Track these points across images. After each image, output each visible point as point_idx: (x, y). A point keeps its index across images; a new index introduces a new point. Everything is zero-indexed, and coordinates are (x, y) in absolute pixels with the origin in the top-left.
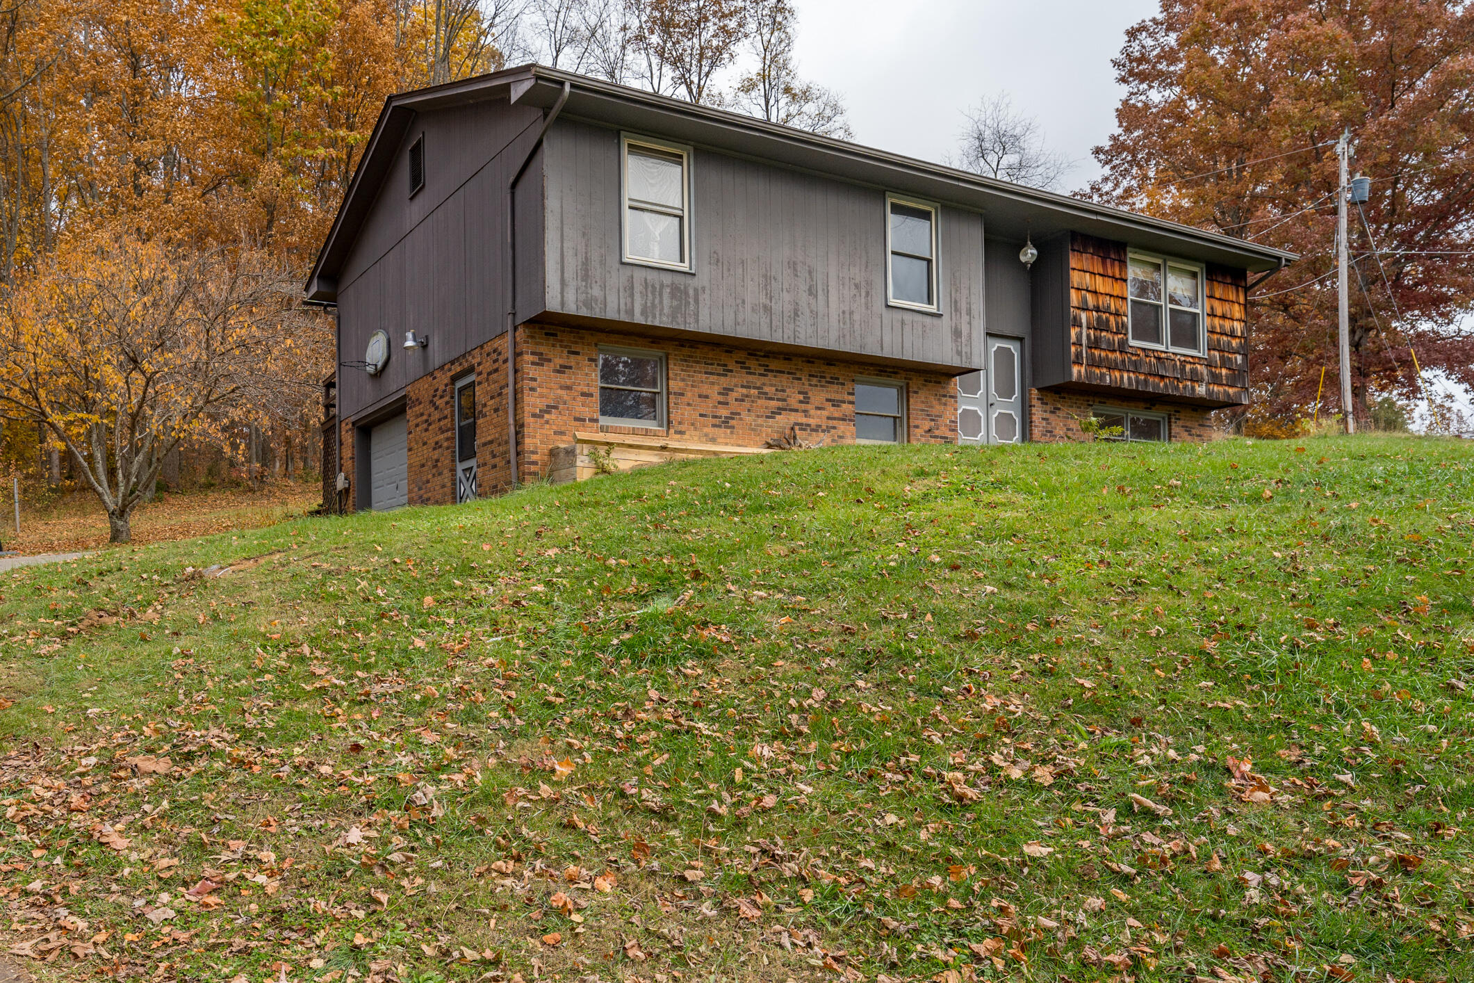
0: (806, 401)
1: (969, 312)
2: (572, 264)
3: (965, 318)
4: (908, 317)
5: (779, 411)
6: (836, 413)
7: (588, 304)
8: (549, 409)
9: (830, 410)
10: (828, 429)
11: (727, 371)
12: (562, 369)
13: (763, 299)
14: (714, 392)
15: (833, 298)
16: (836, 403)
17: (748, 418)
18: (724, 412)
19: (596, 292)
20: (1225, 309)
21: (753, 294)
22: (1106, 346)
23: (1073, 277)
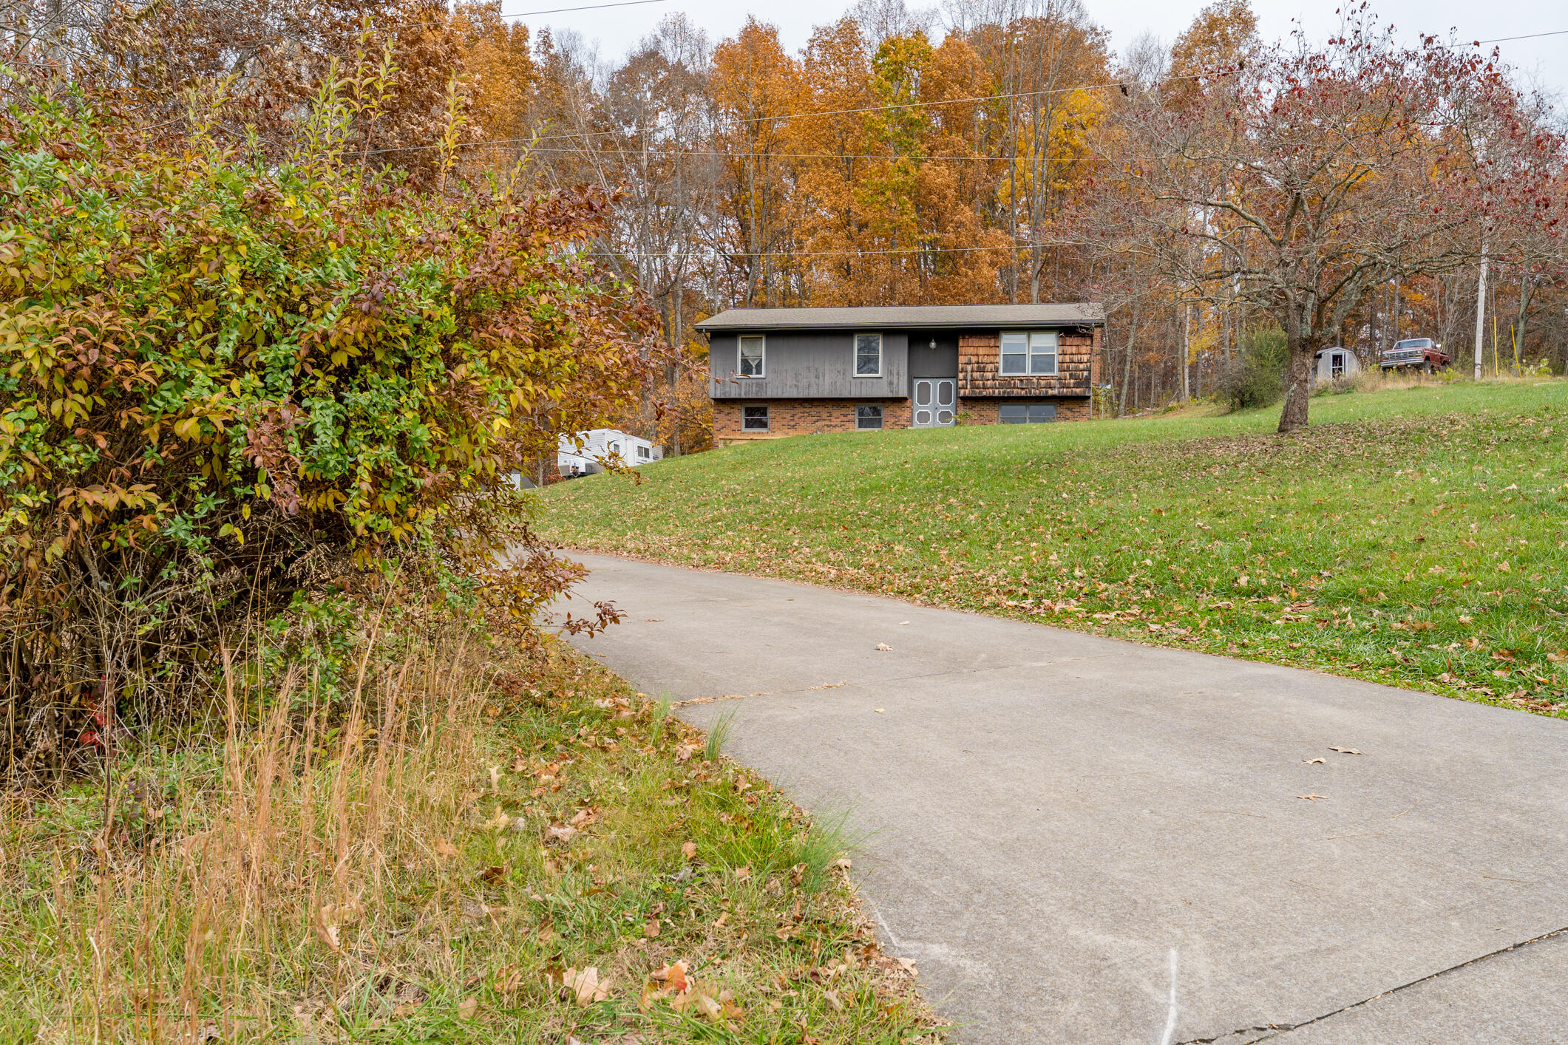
0: (831, 416)
1: (898, 374)
2: (719, 382)
3: (896, 376)
4: (863, 381)
5: (818, 421)
6: (845, 419)
7: (724, 394)
8: (723, 428)
9: (842, 418)
10: (841, 426)
11: (794, 408)
12: (728, 414)
13: (795, 383)
14: (788, 416)
15: (827, 377)
16: (845, 416)
17: (803, 425)
18: (792, 423)
19: (728, 390)
20: (1074, 350)
21: (790, 381)
22: (983, 379)
23: (962, 350)
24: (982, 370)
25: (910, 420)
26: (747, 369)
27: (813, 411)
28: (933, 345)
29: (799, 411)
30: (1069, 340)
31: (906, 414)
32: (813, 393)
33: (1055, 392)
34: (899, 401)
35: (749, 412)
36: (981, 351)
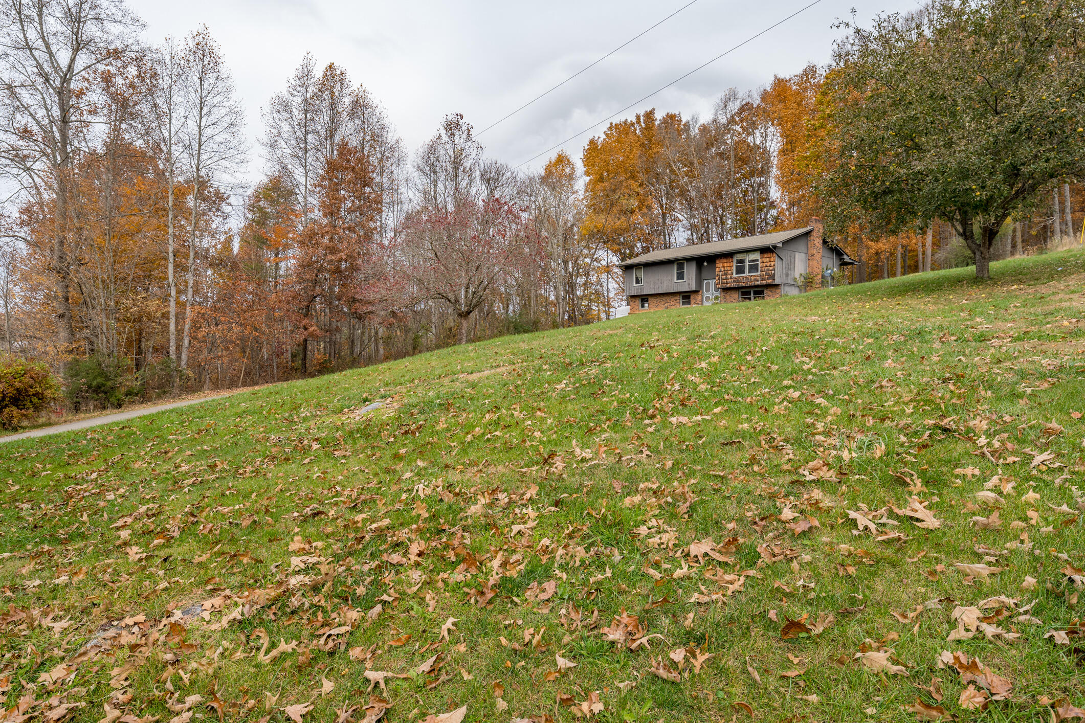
0: (670, 301)
1: (692, 279)
4: (681, 284)
5: (665, 303)
6: (676, 302)
10: (675, 305)
15: (665, 283)
17: (661, 305)
20: (767, 260)
21: (652, 286)
22: (727, 279)
23: (717, 265)
24: (726, 274)
25: (702, 300)
26: (638, 281)
27: (664, 298)
28: (705, 264)
29: (659, 299)
30: (766, 255)
31: (699, 298)
32: (660, 292)
33: (759, 283)
34: (696, 292)
36: (726, 265)
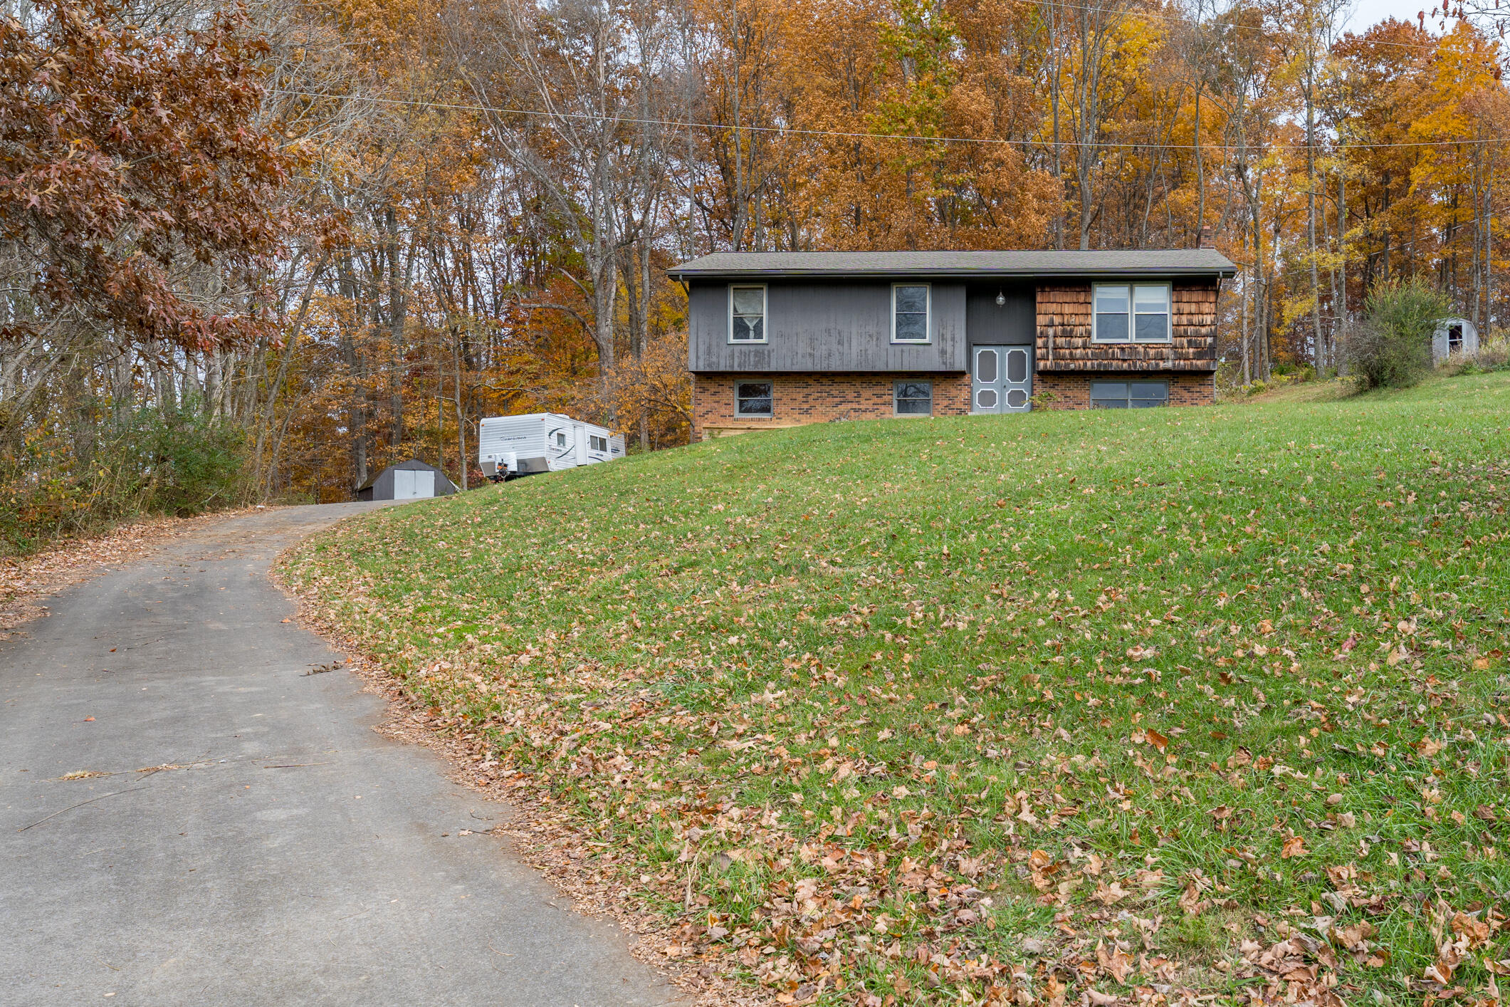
0: (859, 396)
1: (953, 339)
2: (702, 348)
3: (950, 343)
4: (905, 348)
5: (841, 403)
6: (879, 401)
7: (709, 365)
8: (707, 413)
9: (876, 400)
10: (873, 410)
11: (808, 385)
12: (715, 393)
13: (809, 350)
14: (800, 397)
15: (854, 343)
16: (879, 396)
17: (820, 409)
18: (805, 406)
19: (714, 359)
20: (1193, 308)
21: (803, 348)
23: (1040, 308)
24: (1068, 335)
25: (969, 403)
26: (741, 331)
27: (835, 389)
28: (1001, 300)
29: (814, 390)
31: (964, 394)
33: (1169, 365)
34: (953, 376)
35: (745, 391)
36: (1067, 309)
